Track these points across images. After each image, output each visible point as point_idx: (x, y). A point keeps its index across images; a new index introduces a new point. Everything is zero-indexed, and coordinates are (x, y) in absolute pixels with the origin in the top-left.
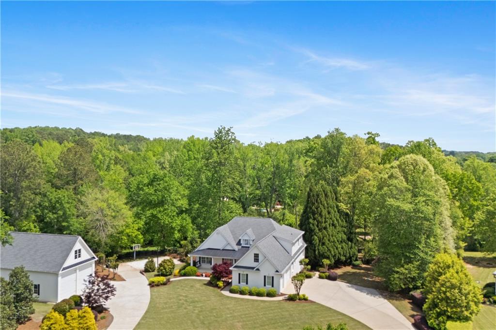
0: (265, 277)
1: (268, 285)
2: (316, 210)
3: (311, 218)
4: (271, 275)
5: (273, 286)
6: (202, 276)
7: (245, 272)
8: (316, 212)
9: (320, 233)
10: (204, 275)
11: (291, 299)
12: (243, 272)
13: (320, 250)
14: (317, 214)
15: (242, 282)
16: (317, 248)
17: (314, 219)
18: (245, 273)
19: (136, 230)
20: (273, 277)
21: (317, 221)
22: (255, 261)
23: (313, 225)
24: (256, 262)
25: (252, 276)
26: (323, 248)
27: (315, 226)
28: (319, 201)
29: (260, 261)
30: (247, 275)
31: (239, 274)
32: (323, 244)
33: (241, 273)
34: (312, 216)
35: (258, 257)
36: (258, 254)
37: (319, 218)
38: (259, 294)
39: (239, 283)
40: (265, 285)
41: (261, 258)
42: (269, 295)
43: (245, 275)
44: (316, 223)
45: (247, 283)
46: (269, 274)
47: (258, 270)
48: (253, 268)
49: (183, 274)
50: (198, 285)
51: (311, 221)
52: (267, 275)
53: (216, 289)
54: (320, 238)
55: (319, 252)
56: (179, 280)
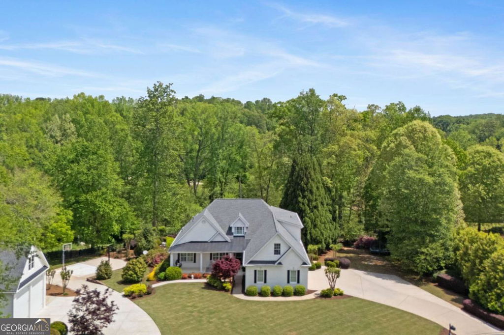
0: (289, 271)
1: (292, 281)
2: (305, 186)
3: (300, 196)
4: (296, 269)
5: (298, 282)
6: (190, 277)
7: (263, 267)
8: (306, 189)
9: (312, 214)
10: (193, 276)
11: (325, 295)
12: (261, 267)
13: (313, 234)
14: (307, 191)
15: (259, 281)
16: (309, 231)
17: (304, 197)
18: (263, 269)
19: (65, 223)
20: (299, 272)
21: (307, 200)
22: (275, 254)
23: (303, 204)
24: (277, 254)
25: (272, 272)
26: (316, 231)
27: (306, 206)
28: (309, 176)
29: (282, 253)
30: (265, 271)
31: (255, 271)
32: (315, 226)
33: (258, 269)
34: (301, 194)
35: (280, 248)
36: (279, 245)
37: (310, 195)
38: (284, 294)
39: (255, 282)
40: (288, 282)
41: (283, 249)
42: (297, 293)
43: (262, 271)
44: (307, 202)
45: (265, 282)
46: (294, 268)
47: (280, 263)
48: (274, 262)
49: (162, 278)
50: (196, 291)
51: (300, 199)
52: (291, 269)
53: (223, 293)
54: (312, 219)
55: (311, 237)
56: (164, 286)
